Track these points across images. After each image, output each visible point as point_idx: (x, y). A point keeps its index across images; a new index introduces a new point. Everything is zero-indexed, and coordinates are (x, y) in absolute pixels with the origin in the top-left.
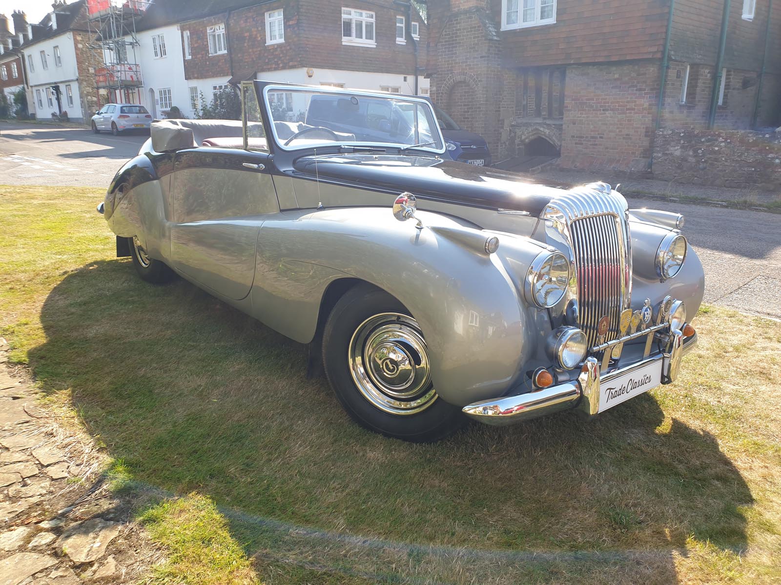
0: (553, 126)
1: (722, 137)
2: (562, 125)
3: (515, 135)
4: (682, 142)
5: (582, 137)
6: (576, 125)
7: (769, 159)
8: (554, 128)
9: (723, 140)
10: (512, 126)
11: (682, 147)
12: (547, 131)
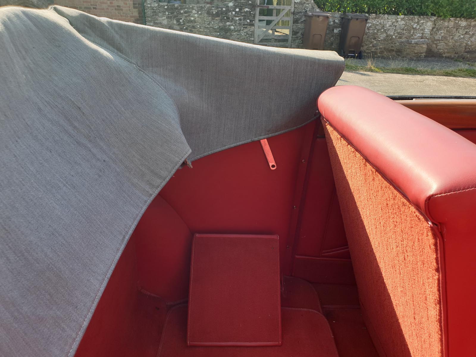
1: (195, 9)
4: (167, 13)
7: (228, 26)
9: (196, 12)
11: (168, 18)
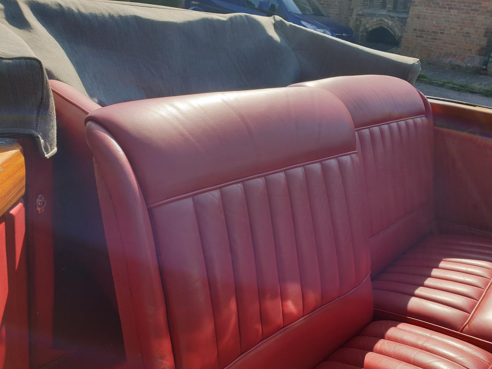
0: (397, 18)
2: (406, 18)
3: (361, 23)
5: (424, 31)
6: (420, 20)
8: (397, 20)
10: (359, 15)
12: (390, 23)
